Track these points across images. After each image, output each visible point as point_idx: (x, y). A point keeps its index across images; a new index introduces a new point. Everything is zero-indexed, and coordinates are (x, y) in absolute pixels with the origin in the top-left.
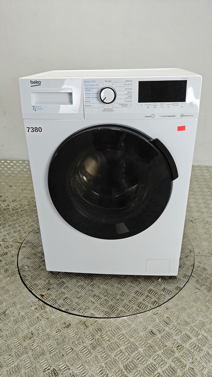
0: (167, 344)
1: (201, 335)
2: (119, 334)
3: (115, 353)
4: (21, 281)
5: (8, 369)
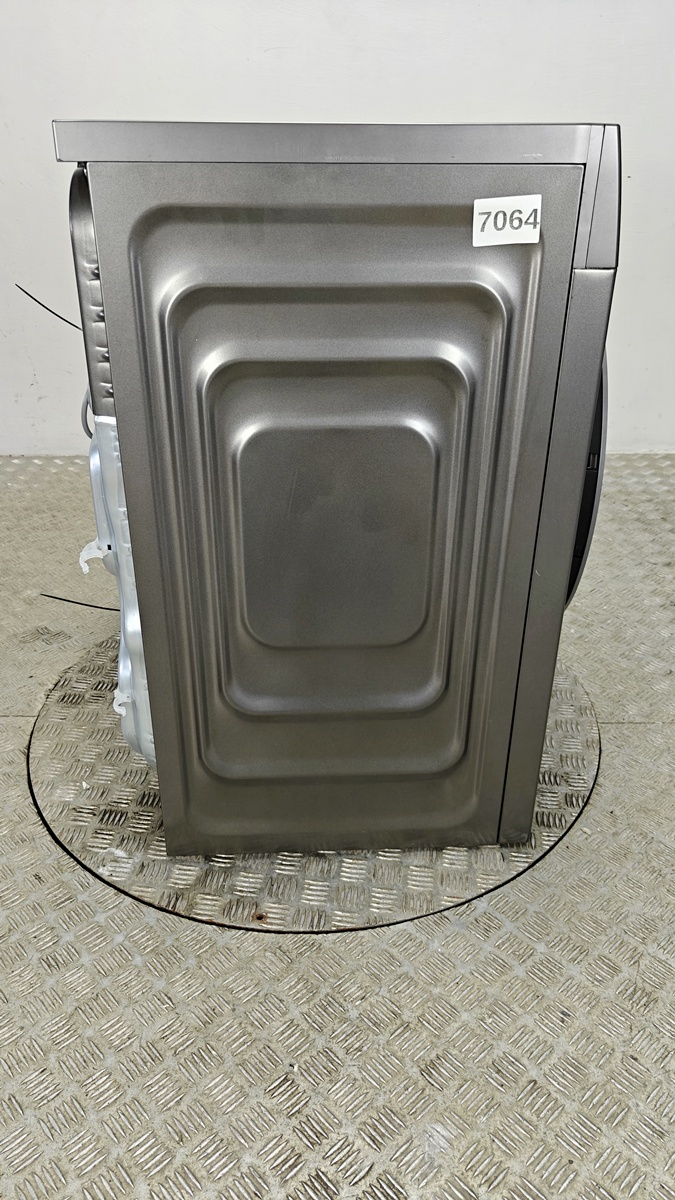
1: (649, 957)
2: (393, 977)
3: (387, 1035)
4: (49, 838)
5: (41, 1114)
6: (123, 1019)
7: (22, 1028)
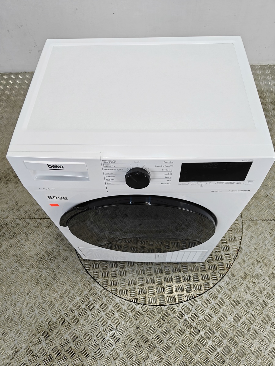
0: (223, 325)
1: (250, 314)
2: (183, 320)
3: (182, 338)
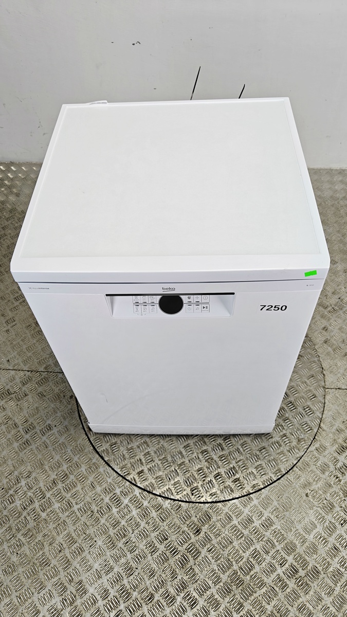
6: (131, 539)
7: (96, 541)
